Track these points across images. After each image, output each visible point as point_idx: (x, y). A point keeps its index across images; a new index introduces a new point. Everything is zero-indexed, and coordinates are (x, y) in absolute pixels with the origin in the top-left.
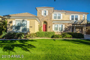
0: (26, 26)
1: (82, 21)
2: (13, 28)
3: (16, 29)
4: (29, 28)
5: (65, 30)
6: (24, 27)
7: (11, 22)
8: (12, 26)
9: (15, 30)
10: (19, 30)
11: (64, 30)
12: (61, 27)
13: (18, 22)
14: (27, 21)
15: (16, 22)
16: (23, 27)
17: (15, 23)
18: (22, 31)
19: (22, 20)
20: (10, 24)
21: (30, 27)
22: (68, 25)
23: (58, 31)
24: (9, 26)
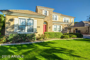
0: (32, 25)
1: (71, 24)
2: (16, 28)
3: (19, 29)
4: (36, 28)
5: (63, 30)
6: (30, 27)
7: (12, 20)
8: (14, 25)
9: (18, 31)
10: (24, 31)
11: (61, 30)
12: (59, 28)
13: (22, 20)
14: (34, 20)
15: (20, 20)
16: (28, 27)
17: (17, 21)
18: (28, 32)
19: (28, 18)
20: (10, 22)
21: (38, 27)
22: (64, 27)
23: (57, 31)
24: (9, 25)
